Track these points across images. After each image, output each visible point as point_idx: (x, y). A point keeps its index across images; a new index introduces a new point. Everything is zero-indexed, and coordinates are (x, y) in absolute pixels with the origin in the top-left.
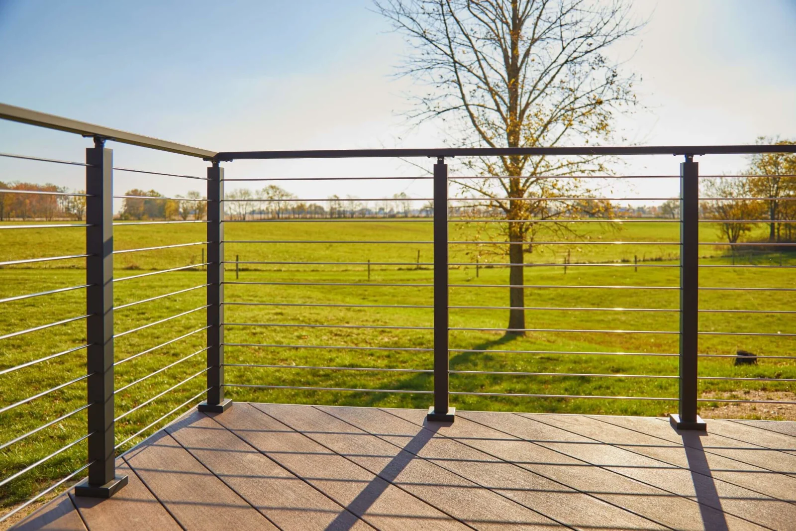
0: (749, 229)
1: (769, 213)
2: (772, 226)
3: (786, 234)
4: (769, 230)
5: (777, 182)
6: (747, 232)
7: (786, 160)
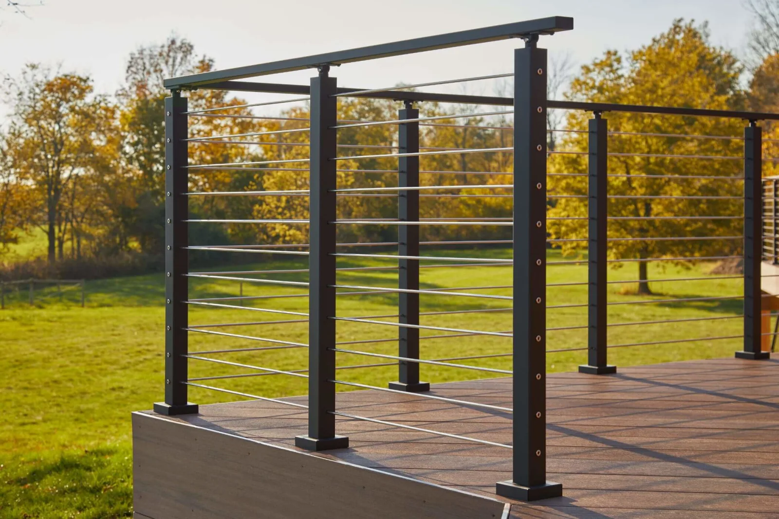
0: (15, 241)
1: (46, 210)
2: (51, 234)
3: (73, 248)
4: (46, 243)
5: (57, 152)
6: (11, 245)
7: (72, 109)
